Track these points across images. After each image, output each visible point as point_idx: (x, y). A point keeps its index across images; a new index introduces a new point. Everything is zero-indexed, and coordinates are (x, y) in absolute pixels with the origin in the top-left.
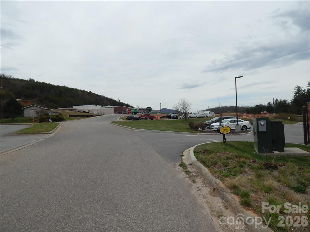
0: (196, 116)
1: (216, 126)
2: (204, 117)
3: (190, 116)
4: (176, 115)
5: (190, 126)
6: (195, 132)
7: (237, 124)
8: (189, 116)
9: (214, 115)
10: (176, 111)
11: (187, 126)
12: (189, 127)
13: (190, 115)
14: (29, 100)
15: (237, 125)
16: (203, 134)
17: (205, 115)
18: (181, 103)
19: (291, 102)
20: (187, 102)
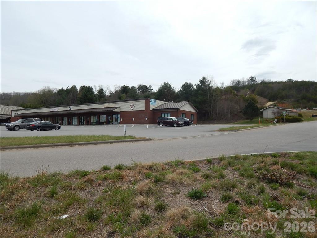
14: (285, 102)
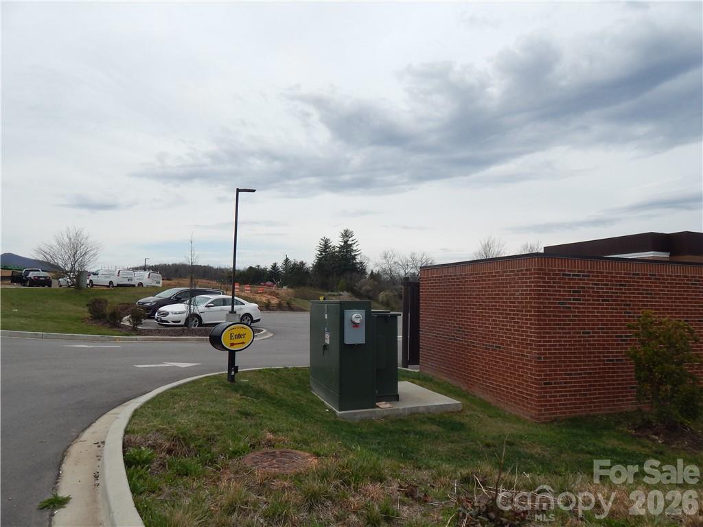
0: (111, 282)
1: (176, 314)
2: (134, 286)
3: (91, 281)
4: (46, 274)
5: (90, 311)
6: (111, 332)
7: (231, 310)
8: (88, 281)
9: (161, 281)
10: (48, 264)
11: (81, 309)
12: (88, 315)
13: (92, 277)
15: (233, 312)
16: (136, 339)
17: (135, 282)
18: (67, 240)
19: (311, 266)
20: (86, 239)
